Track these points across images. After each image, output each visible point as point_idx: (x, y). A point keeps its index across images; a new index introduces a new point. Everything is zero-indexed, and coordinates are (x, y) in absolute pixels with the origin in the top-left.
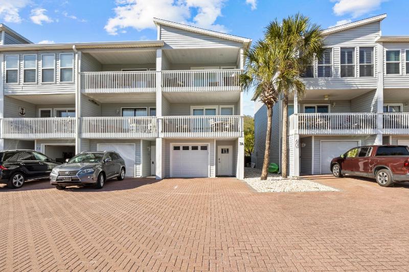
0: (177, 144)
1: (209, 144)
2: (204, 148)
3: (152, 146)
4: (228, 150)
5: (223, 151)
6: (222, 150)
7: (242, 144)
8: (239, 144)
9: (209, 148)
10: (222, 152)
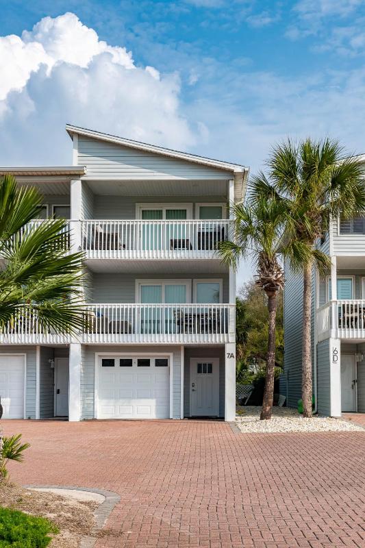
0: (108, 355)
1: (171, 355)
2: (162, 363)
3: (56, 359)
4: (210, 366)
5: (200, 369)
6: (199, 366)
7: (232, 356)
8: (226, 356)
9: (171, 363)
10: (199, 371)
